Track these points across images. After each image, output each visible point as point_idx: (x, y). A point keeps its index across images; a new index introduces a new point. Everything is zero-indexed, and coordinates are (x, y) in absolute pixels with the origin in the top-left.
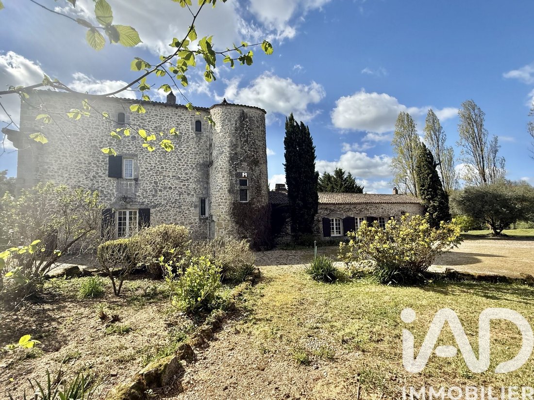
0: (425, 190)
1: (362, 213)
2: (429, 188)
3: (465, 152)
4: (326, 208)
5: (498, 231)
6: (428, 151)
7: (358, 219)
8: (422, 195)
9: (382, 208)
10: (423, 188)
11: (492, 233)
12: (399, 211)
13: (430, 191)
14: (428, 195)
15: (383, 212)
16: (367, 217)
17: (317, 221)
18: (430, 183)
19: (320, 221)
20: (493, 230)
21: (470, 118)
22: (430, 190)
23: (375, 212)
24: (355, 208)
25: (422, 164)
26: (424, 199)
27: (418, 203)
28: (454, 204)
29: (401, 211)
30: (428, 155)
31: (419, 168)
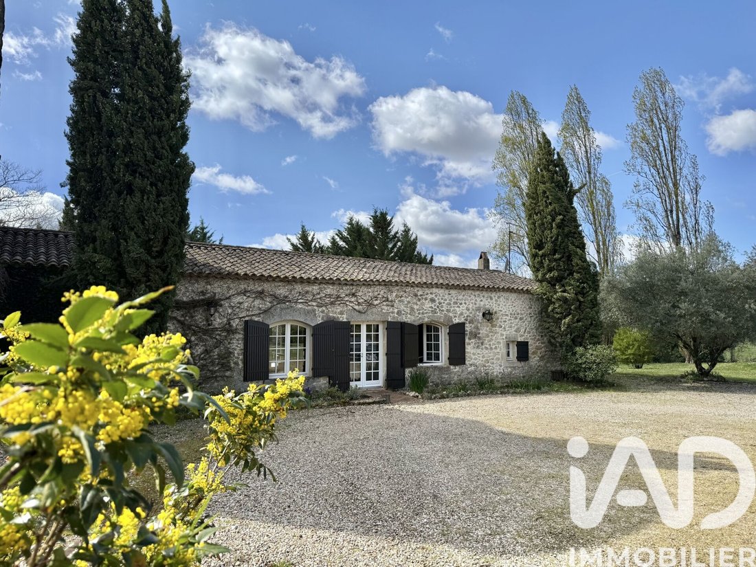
0: (544, 256)
1: (374, 310)
2: (554, 252)
3: (642, 187)
4: (262, 292)
5: (705, 366)
6: (556, 157)
7: (364, 328)
8: (538, 270)
9: (433, 300)
10: (540, 253)
11: (693, 373)
12: (478, 309)
13: (556, 260)
14: (550, 270)
15: (434, 312)
16: (389, 323)
17: (224, 329)
18: (557, 239)
19: (235, 332)
20: (694, 365)
21: (655, 108)
22: (557, 256)
23: (412, 309)
24: (353, 295)
25: (541, 187)
26: (541, 281)
27: (528, 292)
28: (611, 298)
29: (482, 311)
30: (556, 166)
31: (533, 198)
